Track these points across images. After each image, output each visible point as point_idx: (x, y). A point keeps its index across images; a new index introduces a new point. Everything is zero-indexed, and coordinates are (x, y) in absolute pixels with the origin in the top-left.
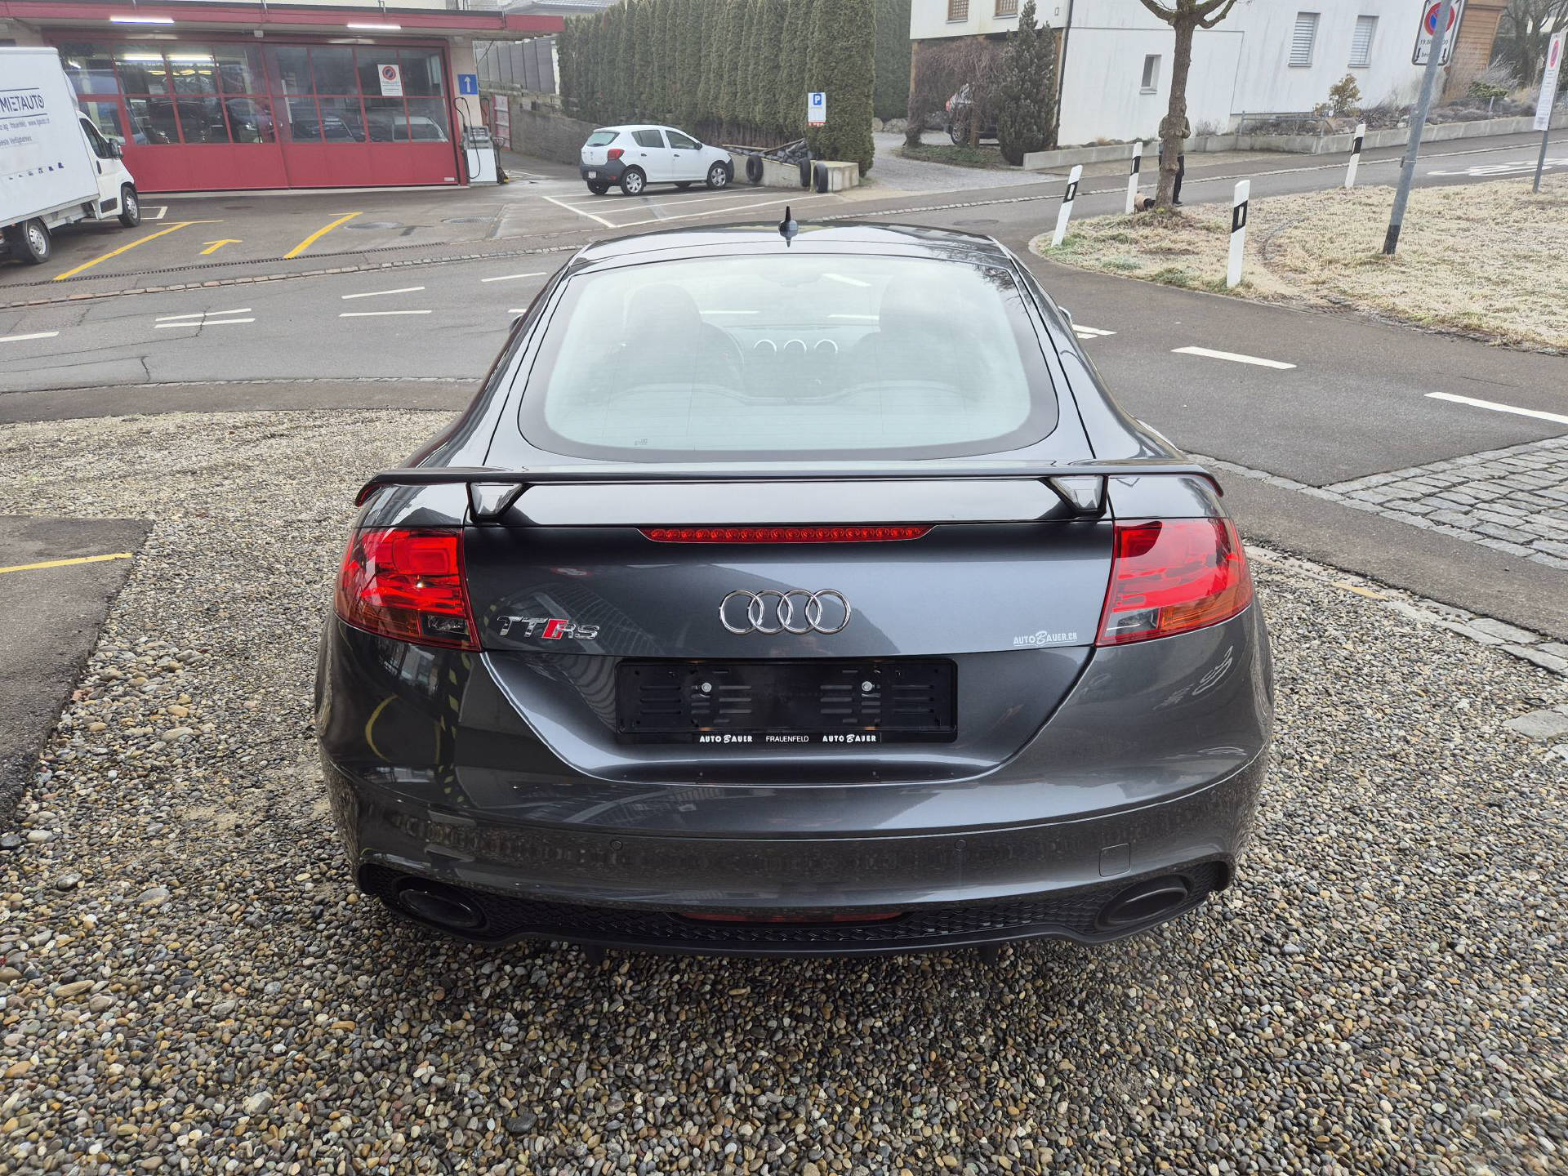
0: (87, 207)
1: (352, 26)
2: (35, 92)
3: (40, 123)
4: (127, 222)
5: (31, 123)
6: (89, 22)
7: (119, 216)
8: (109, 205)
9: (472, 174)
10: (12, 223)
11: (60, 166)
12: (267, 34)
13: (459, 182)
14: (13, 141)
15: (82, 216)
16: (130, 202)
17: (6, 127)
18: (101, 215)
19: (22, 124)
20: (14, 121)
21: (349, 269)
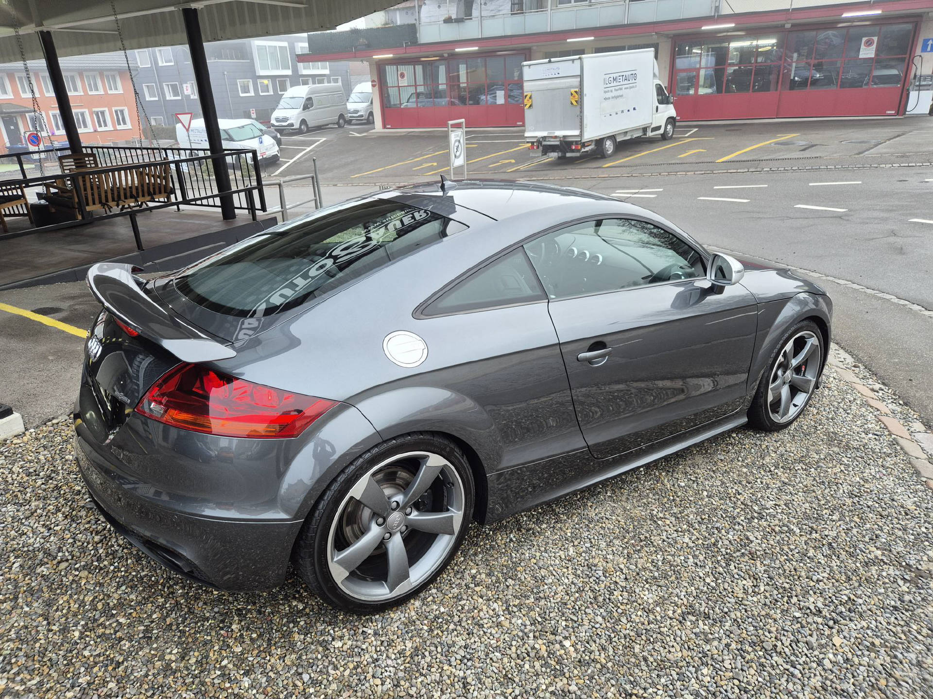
0: (645, 130)
1: (845, 15)
2: (633, 72)
3: (631, 88)
4: (664, 137)
5: (625, 88)
6: (690, 31)
7: (661, 134)
8: (658, 128)
9: (908, 109)
10: (598, 138)
11: (634, 109)
12: (793, 25)
13: (897, 114)
14: (613, 98)
15: (640, 134)
16: (669, 127)
17: (611, 91)
18: (650, 134)
19: (621, 89)
20: (617, 88)
21: (742, 171)
